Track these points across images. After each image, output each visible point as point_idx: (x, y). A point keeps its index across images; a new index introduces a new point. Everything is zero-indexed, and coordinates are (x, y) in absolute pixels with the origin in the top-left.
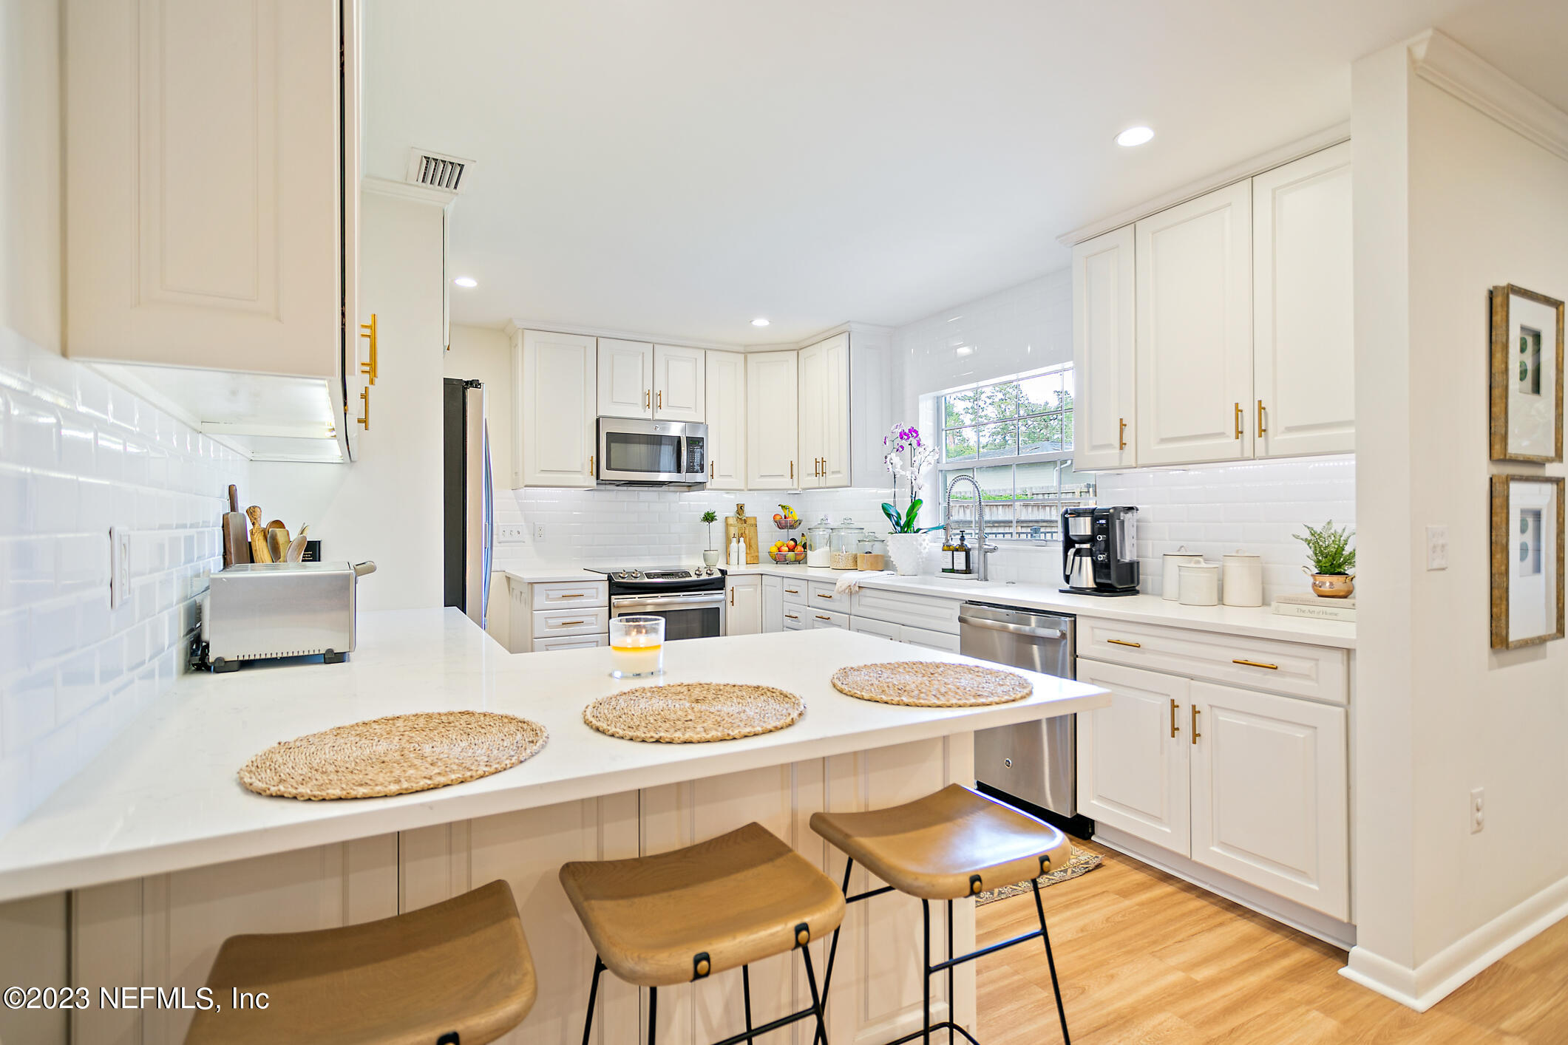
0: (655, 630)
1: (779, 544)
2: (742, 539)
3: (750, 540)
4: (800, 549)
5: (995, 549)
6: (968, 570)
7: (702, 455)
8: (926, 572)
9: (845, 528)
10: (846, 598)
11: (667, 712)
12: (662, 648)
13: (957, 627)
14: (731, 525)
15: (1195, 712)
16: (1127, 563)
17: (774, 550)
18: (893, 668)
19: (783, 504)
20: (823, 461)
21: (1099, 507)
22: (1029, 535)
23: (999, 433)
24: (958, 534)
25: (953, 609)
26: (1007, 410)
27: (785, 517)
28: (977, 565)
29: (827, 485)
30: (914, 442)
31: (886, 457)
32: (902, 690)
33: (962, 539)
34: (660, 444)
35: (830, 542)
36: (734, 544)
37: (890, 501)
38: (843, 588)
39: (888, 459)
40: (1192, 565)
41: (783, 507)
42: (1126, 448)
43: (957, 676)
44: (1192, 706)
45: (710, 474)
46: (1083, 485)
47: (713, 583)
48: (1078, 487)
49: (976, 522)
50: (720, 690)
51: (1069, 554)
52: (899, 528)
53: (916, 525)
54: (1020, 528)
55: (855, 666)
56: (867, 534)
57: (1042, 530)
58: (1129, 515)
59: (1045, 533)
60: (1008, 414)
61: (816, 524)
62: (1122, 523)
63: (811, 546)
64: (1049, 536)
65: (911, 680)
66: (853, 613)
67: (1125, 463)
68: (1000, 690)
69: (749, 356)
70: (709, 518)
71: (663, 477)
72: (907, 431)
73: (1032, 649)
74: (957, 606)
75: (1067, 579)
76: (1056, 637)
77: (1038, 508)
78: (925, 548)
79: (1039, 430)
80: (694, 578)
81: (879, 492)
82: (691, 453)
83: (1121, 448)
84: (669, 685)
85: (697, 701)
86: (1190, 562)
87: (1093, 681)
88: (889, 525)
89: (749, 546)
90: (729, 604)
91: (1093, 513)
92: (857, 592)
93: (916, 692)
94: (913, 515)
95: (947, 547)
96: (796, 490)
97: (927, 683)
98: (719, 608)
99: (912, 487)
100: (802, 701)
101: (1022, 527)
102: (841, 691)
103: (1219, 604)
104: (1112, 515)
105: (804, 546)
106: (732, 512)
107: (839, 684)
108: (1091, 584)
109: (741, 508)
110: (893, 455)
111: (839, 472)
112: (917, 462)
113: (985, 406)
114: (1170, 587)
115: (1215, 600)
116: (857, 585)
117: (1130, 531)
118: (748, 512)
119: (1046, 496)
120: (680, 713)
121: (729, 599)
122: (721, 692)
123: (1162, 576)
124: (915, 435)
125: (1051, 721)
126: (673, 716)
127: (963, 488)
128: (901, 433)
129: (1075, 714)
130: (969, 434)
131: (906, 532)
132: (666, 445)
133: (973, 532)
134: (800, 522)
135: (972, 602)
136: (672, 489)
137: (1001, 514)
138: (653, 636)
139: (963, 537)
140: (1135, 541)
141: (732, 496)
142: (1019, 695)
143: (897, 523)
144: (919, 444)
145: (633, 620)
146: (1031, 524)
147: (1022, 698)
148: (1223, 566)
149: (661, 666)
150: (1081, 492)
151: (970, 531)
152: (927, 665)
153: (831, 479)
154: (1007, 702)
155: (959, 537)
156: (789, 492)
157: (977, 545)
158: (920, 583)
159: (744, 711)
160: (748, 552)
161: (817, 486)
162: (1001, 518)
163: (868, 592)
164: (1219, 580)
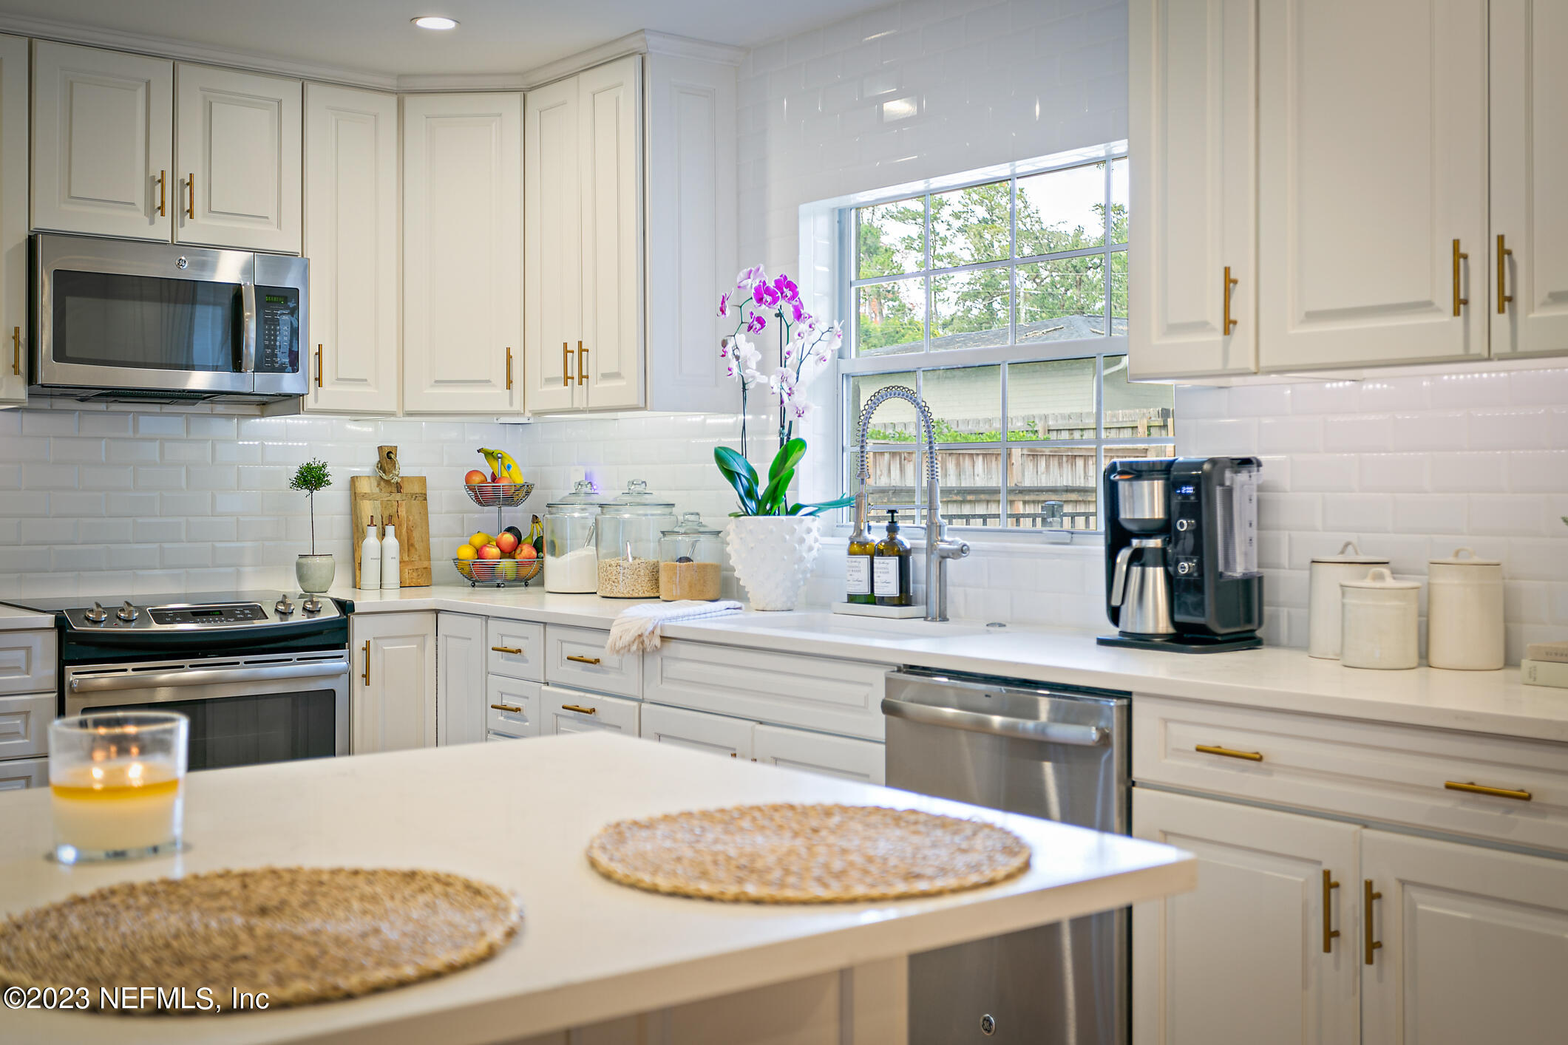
0: (162, 745)
1: (478, 540)
2: (390, 530)
3: (409, 531)
4: (527, 551)
5: (962, 551)
6: (904, 598)
7: (295, 332)
8: (814, 603)
9: (632, 504)
10: (632, 663)
11: (186, 941)
12: (181, 789)
13: (877, 724)
14: (364, 496)
15: (1371, 895)
16: (1236, 582)
17: (467, 553)
18: (728, 819)
19: (489, 448)
20: (581, 350)
21: (1181, 459)
22: (1039, 520)
23: (976, 295)
24: (884, 518)
25: (871, 685)
26: (996, 244)
27: (494, 478)
28: (924, 586)
29: (592, 404)
30: (788, 310)
31: (724, 344)
32: (748, 869)
33: (892, 528)
34: (193, 302)
35: (596, 535)
36: (371, 540)
37: (733, 442)
38: (627, 638)
39: (729, 348)
40: (1368, 583)
41: (489, 455)
42: (1237, 331)
43: (872, 833)
44: (1366, 882)
45: (312, 374)
46: (1153, 411)
47: (320, 633)
48: (1144, 416)
49: (923, 491)
50: (321, 883)
51: (1119, 560)
52: (752, 505)
53: (791, 497)
54: (1021, 505)
55: (641, 816)
56: (681, 518)
57: (1068, 509)
58: (1242, 477)
59: (1073, 516)
60: (998, 252)
61: (566, 493)
62: (1229, 493)
63: (553, 544)
64: (1080, 521)
65: (766, 845)
66: (648, 696)
67: (1234, 365)
68: (960, 861)
69: (410, 101)
70: (311, 478)
71: (199, 380)
72: (771, 285)
73: (1040, 771)
74: (879, 676)
75: (1114, 614)
76: (1090, 743)
77: (1060, 465)
78: (810, 549)
79: (1063, 289)
80: (273, 620)
81: (710, 421)
82: (268, 324)
83: (1227, 331)
84: (196, 877)
85: (263, 911)
86: (1364, 577)
87: (1166, 837)
88: (730, 495)
89: (407, 545)
90: (358, 681)
91: (1166, 470)
92: (656, 650)
93: (777, 874)
94: (784, 474)
95: (859, 547)
96: (518, 414)
97: (803, 851)
98: (333, 692)
99: (783, 413)
100: (515, 903)
101: (1025, 502)
102: (608, 876)
103: (1420, 665)
104: (1208, 476)
105: (538, 546)
106: (366, 465)
107: (603, 859)
108: (1164, 626)
109: (388, 457)
110: (741, 338)
111: (617, 375)
112: (794, 355)
113: (948, 234)
114: (1324, 630)
115: (1414, 659)
116: (658, 632)
117: (1244, 511)
118: (406, 467)
119: (1077, 435)
120: (219, 941)
121: (359, 670)
122: (324, 889)
123: (1309, 606)
124: (788, 293)
125: (1080, 924)
126: (202, 950)
127: (896, 414)
128: (758, 290)
129: (1129, 909)
130: (912, 292)
131: (768, 513)
132: (208, 304)
133: (915, 512)
134: (527, 489)
135: (912, 669)
136: (220, 409)
137: (981, 474)
138: (158, 760)
139: (893, 522)
140: (1254, 532)
141: (365, 428)
142: (1001, 872)
143: (750, 493)
144: (798, 315)
145: (109, 723)
146: (1042, 497)
147: (1010, 877)
148: (1429, 584)
149: (178, 831)
150: (1149, 427)
151: (908, 513)
152: (805, 811)
153: (599, 391)
154: (976, 887)
155: (886, 523)
156: (503, 420)
157: (924, 543)
158: (801, 627)
159: (377, 931)
160: (406, 558)
161: (568, 405)
162: (980, 482)
163: (684, 650)
164: (1420, 615)
